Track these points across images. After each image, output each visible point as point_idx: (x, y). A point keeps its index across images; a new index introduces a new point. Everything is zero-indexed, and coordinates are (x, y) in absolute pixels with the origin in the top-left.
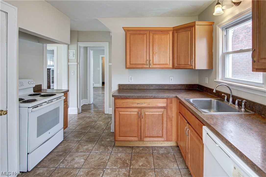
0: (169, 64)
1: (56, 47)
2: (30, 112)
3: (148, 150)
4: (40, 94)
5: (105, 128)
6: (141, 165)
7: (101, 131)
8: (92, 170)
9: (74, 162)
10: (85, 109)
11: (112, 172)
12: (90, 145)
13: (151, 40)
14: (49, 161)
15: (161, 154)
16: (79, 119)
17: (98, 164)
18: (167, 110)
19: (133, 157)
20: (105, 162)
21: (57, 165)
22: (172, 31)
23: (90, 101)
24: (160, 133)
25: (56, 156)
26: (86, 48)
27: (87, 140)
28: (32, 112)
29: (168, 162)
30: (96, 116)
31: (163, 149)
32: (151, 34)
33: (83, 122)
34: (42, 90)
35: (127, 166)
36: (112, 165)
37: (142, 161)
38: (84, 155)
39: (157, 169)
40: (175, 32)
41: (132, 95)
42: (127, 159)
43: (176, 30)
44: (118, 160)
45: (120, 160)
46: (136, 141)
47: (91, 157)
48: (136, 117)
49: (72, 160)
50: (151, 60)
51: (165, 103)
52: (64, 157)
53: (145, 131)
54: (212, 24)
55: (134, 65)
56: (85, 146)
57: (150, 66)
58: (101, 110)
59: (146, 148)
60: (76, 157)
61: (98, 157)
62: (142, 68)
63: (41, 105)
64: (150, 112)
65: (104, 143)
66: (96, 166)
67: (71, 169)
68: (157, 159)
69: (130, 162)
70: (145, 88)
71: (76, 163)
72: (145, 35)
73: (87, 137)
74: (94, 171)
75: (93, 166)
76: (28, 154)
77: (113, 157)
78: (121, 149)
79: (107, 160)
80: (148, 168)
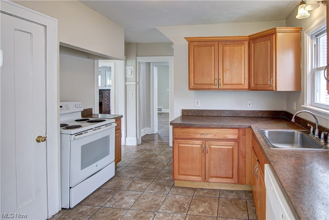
0: (243, 84)
1: (114, 63)
2: (73, 139)
3: (214, 193)
4: (88, 119)
5: (166, 164)
6: (201, 211)
7: (161, 168)
8: (142, 213)
9: (122, 202)
10: (147, 139)
11: (164, 216)
12: (144, 183)
13: (221, 53)
14: (95, 198)
15: (229, 200)
16: (137, 151)
17: (150, 206)
18: (238, 143)
19: (194, 200)
20: (159, 205)
21: (103, 204)
22: (247, 41)
23: (154, 131)
24: (230, 173)
25: (103, 193)
26: (148, 64)
27: (143, 177)
28: (75, 140)
29: (237, 210)
30: (158, 149)
31: (234, 194)
32: (221, 46)
33: (142, 156)
34: (93, 115)
35: (184, 212)
36: (166, 209)
37: (203, 206)
38: (136, 195)
39: (220, 218)
40: (251, 41)
41: (194, 123)
42: (186, 203)
43: (253, 40)
44: (174, 203)
45: (177, 203)
46: (200, 181)
47: (143, 198)
48: (200, 151)
49: (121, 199)
50: (220, 79)
51: (235, 135)
52: (112, 196)
53: (211, 169)
54: (300, 31)
55: (199, 85)
56: (139, 184)
57: (219, 86)
58: (166, 141)
59: (212, 192)
60: (126, 196)
61: (152, 198)
62: (209, 89)
63: (86, 131)
64: (216, 145)
65: (162, 182)
66: (147, 208)
67: (118, 210)
68: (223, 206)
69: (188, 206)
70: (215, 115)
71: (124, 203)
72: (213, 47)
73: (143, 173)
74: (143, 214)
75: (144, 208)
76: (70, 188)
77: (169, 199)
78: (180, 190)
79: (161, 202)
80: (210, 215)
